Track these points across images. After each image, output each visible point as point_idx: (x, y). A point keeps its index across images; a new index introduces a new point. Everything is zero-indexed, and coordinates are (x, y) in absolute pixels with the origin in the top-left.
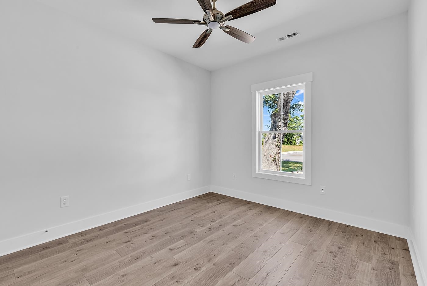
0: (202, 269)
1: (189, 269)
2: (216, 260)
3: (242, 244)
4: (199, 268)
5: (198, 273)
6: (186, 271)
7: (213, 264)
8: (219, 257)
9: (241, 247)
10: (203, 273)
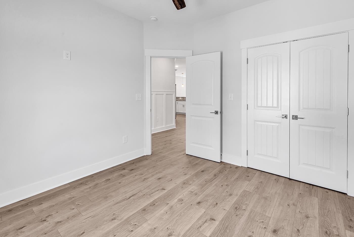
0: (177, 201)
1: (187, 200)
2: (166, 208)
3: (132, 231)
4: (179, 201)
5: (180, 197)
6: (189, 199)
7: (169, 205)
8: (162, 211)
9: (136, 225)
10: (176, 197)
